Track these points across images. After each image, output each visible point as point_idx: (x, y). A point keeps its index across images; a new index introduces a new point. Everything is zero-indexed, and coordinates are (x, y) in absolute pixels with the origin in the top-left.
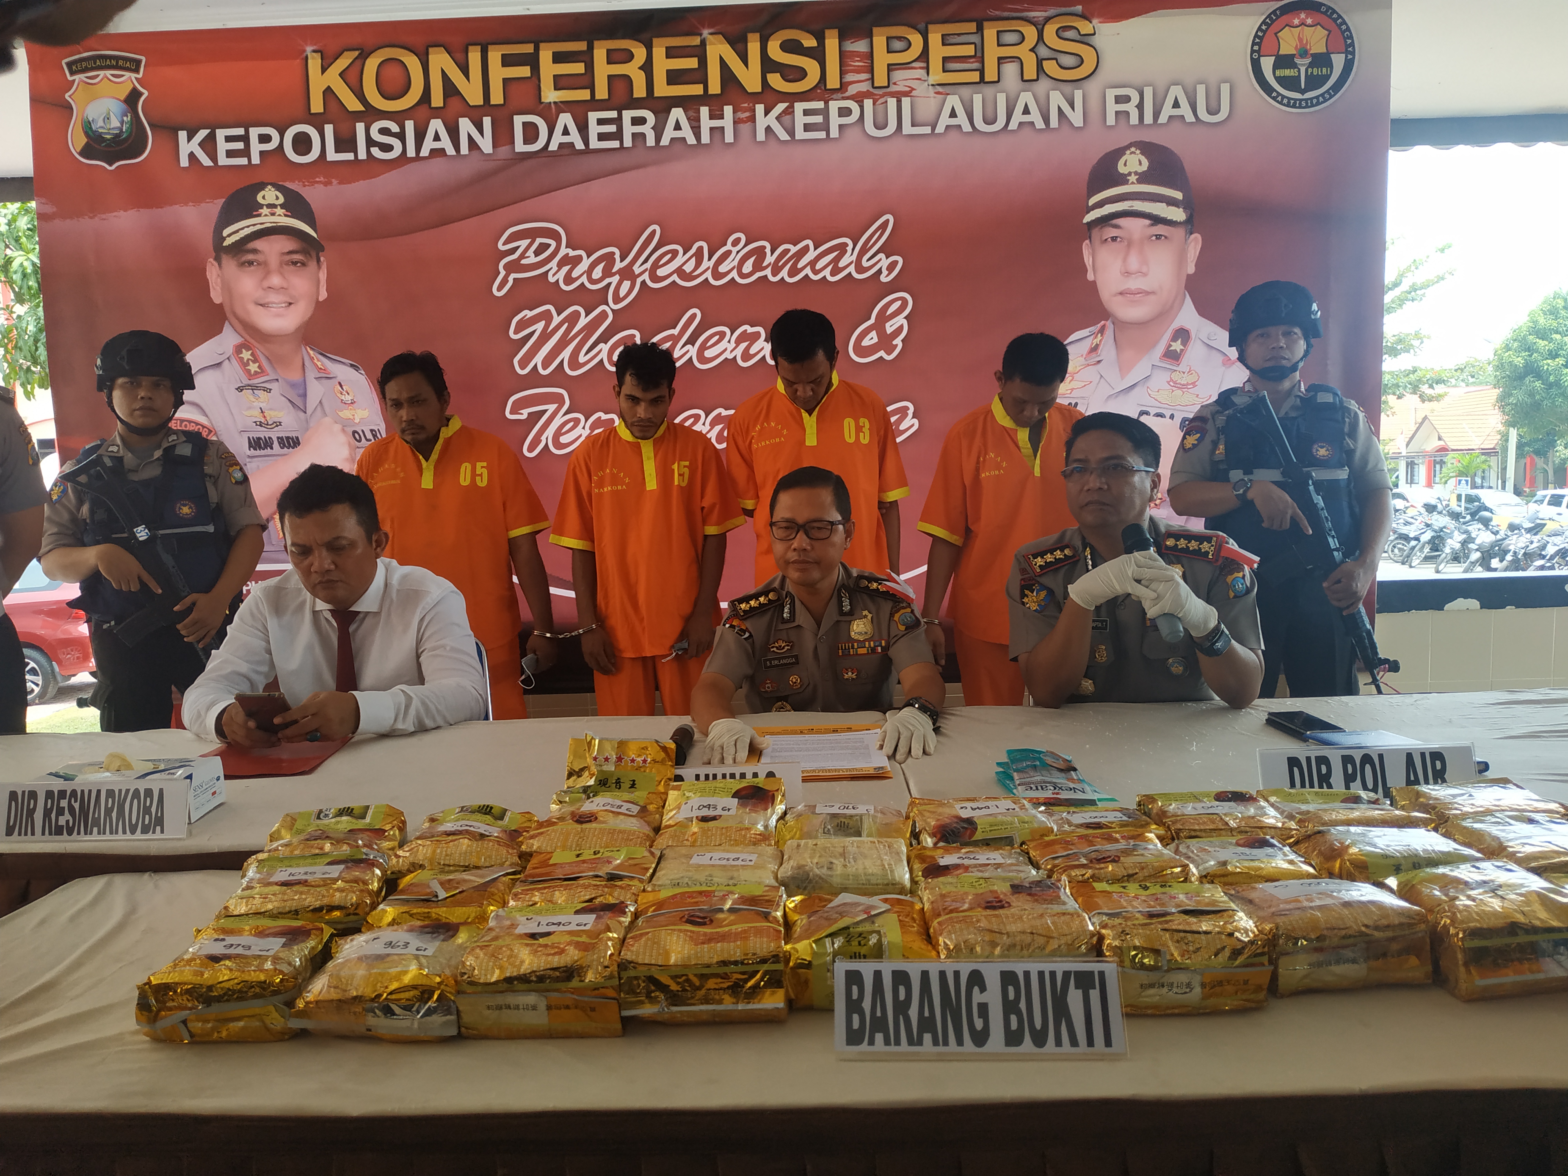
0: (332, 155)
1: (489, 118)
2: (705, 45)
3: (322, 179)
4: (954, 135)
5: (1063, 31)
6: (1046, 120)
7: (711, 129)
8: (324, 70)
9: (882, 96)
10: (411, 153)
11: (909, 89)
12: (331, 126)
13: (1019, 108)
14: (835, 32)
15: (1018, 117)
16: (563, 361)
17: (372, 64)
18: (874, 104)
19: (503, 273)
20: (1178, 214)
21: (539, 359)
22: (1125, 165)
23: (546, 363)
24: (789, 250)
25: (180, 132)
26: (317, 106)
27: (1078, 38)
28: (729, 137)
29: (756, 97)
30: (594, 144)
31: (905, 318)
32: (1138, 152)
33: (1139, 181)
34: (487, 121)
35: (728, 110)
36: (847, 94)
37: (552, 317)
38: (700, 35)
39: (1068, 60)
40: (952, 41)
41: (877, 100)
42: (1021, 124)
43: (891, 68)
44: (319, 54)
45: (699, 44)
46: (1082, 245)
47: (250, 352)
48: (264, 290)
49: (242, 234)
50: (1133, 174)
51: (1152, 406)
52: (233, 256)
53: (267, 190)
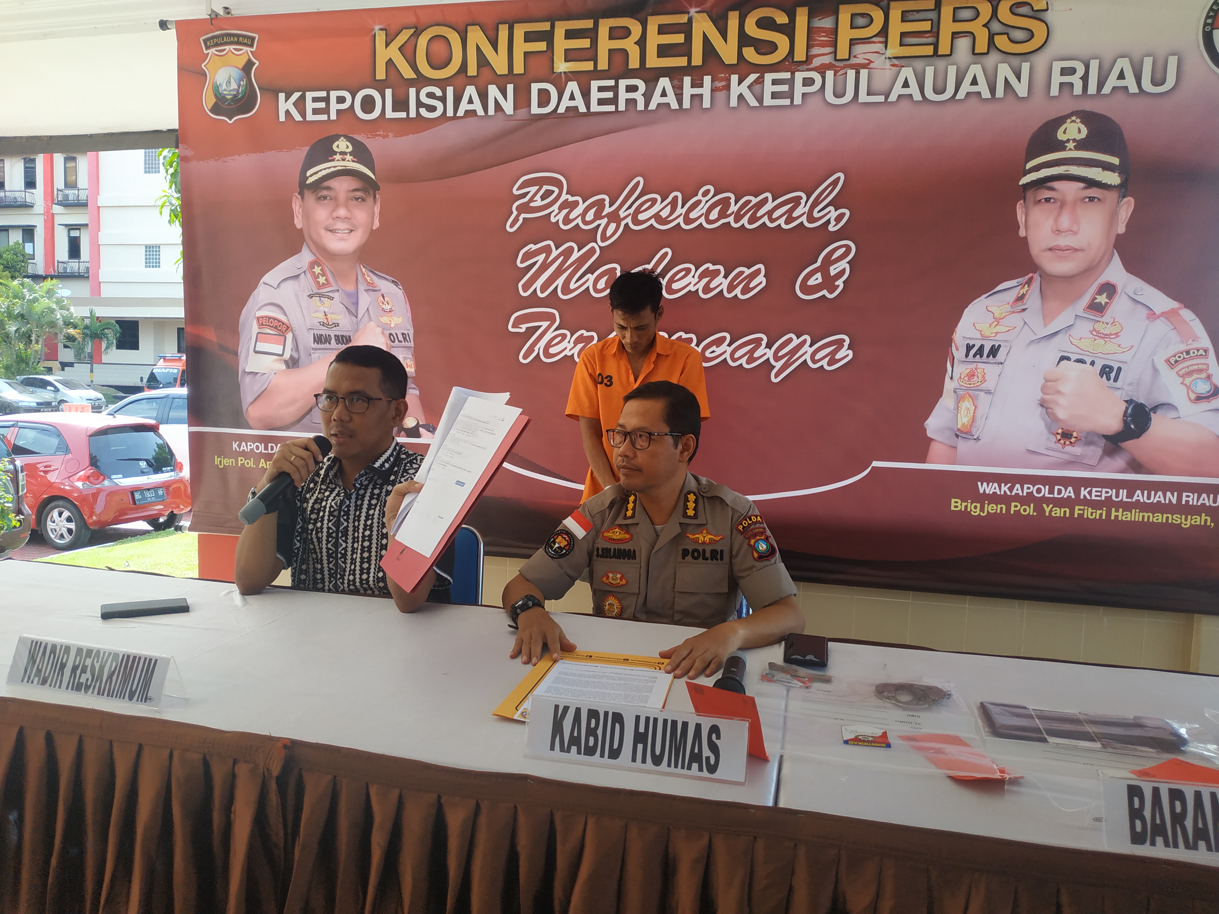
0: (390, 114)
1: (512, 86)
2: (692, 23)
3: (382, 133)
4: (905, 103)
5: (1017, 7)
6: (993, 90)
7: (692, 96)
9: (843, 68)
10: (450, 113)
11: (867, 62)
12: (391, 90)
13: (968, 79)
14: (806, 10)
15: (966, 87)
16: (557, 286)
17: (423, 41)
18: (835, 75)
19: (515, 213)
20: (1113, 178)
21: (538, 284)
22: (1065, 132)
23: (544, 288)
24: (750, 201)
25: (280, 94)
26: (381, 74)
27: (1031, 13)
28: (706, 104)
29: (731, 69)
31: (848, 263)
32: (1078, 120)
33: (1077, 148)
34: (510, 88)
35: (707, 79)
36: (811, 66)
37: (551, 251)
38: (688, 13)
39: (1019, 35)
40: (911, 17)
41: (839, 71)
42: (968, 94)
43: (853, 42)
44: (385, 31)
45: (686, 22)
46: (1016, 204)
47: (320, 268)
48: (333, 219)
49: (320, 175)
50: (1071, 141)
51: (1073, 353)
52: (313, 192)
53: (340, 140)
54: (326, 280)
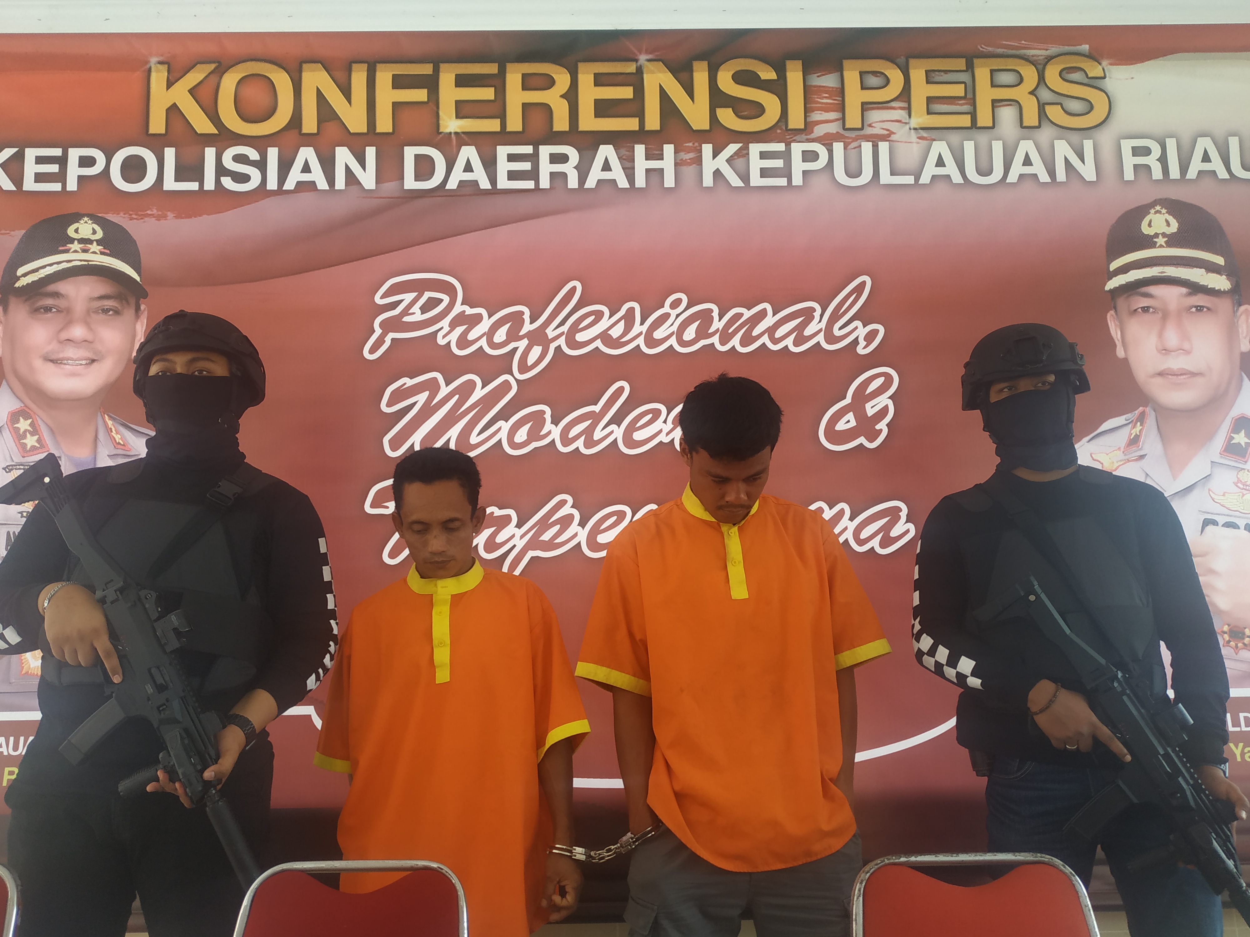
0: (170, 184)
1: (373, 149)
2: (642, 73)
3: (155, 211)
4: (942, 186)
5: (1068, 73)
6: (1052, 173)
7: (647, 171)
8: (170, 85)
9: (855, 139)
10: (272, 184)
11: (886, 132)
12: (173, 149)
13: (1019, 158)
14: (799, 64)
15: (1017, 169)
16: (449, 440)
17: (231, 83)
18: (845, 148)
19: (378, 331)
20: (1221, 283)
21: (417, 440)
22: (1150, 225)
24: (741, 315)
26: (157, 125)
27: (1086, 81)
28: (669, 181)
30: (503, 183)
31: (889, 398)
32: (1164, 211)
33: (1169, 244)
34: (371, 153)
35: (669, 150)
36: (813, 136)
37: (438, 388)
38: (636, 61)
39: (1075, 106)
40: (937, 79)
41: (850, 143)
42: (1021, 176)
43: (866, 107)
44: (167, 66)
45: (635, 71)
46: (1106, 315)
47: (30, 421)
48: (60, 342)
49: (42, 273)
50: (1160, 236)
51: (1219, 514)
52: (26, 300)
53: (82, 222)
54: (39, 441)
